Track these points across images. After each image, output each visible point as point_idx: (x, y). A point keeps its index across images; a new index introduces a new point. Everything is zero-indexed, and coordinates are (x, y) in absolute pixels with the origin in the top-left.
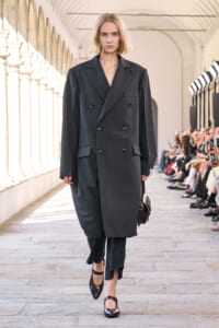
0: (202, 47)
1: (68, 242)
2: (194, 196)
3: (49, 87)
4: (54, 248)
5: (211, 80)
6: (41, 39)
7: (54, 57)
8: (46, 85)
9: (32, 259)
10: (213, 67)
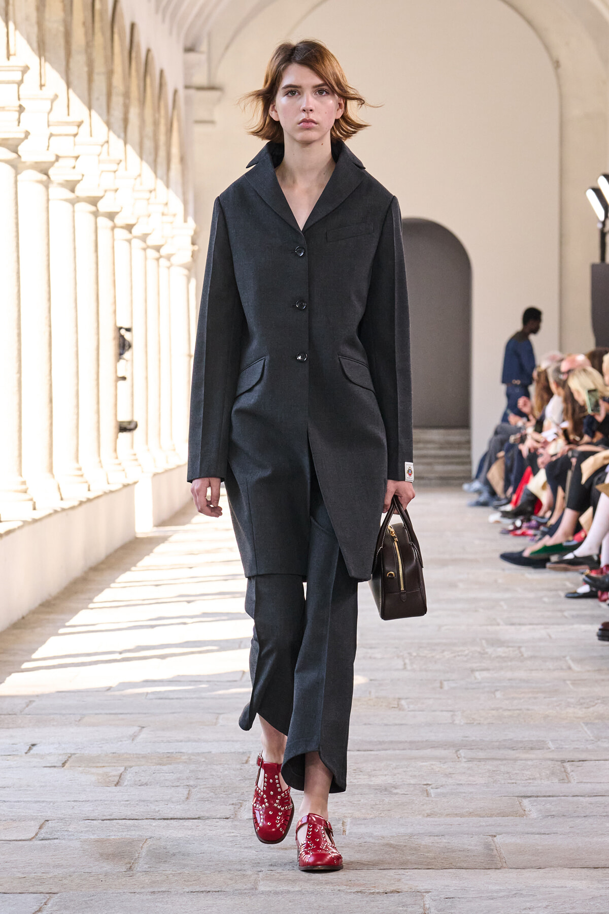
1: (169, 758)
3: (81, 191)
7: (100, 82)
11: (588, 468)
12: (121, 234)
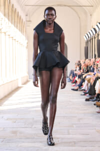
0: (91, 15)
1: (22, 119)
2: (88, 95)
4: (15, 122)
5: (96, 32)
6: (7, 10)
7: (13, 21)
8: (9, 35)
9: (4, 128)
10: (97, 26)
11: (84, 76)
12: (16, 42)
